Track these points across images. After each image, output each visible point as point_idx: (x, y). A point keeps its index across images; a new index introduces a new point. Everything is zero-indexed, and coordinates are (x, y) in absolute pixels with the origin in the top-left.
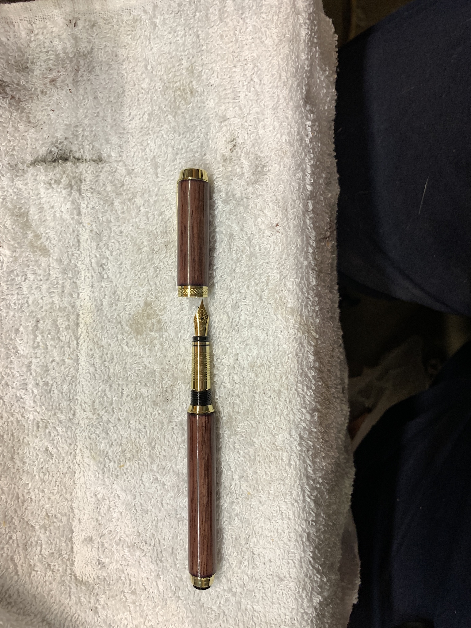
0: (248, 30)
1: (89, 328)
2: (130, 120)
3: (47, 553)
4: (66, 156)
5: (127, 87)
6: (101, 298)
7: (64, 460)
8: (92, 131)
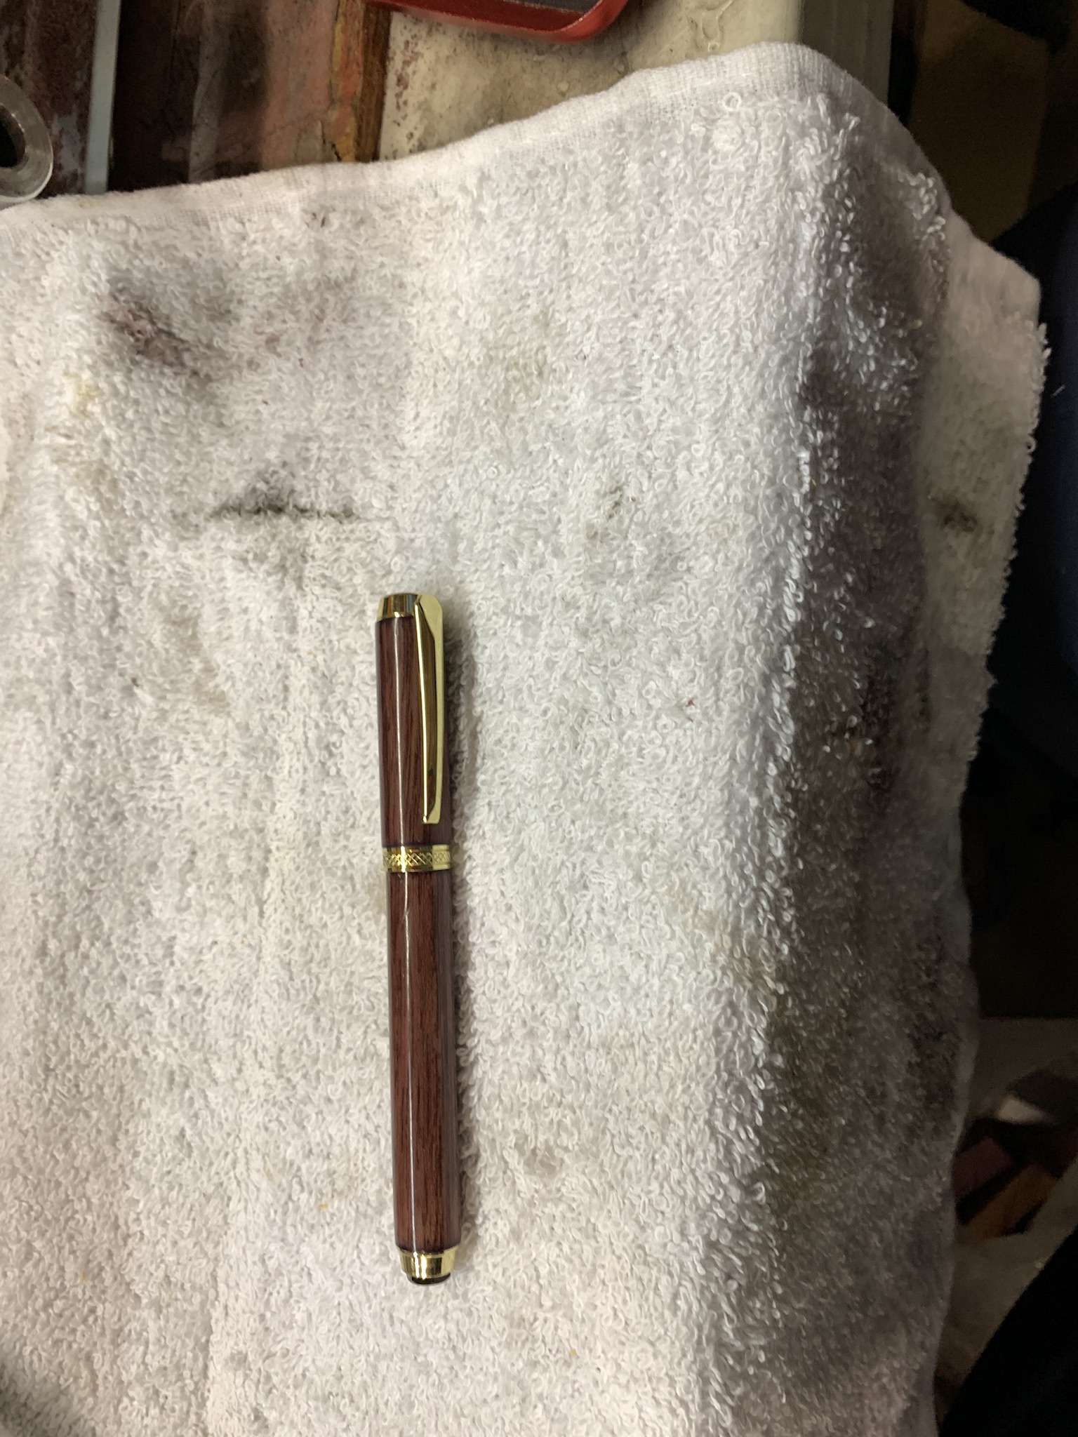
0: (671, 231)
1: (287, 883)
2: (417, 429)
3: (156, 1365)
4: (279, 504)
5: (417, 356)
6: (319, 817)
7: (211, 1164)
8: (338, 449)
